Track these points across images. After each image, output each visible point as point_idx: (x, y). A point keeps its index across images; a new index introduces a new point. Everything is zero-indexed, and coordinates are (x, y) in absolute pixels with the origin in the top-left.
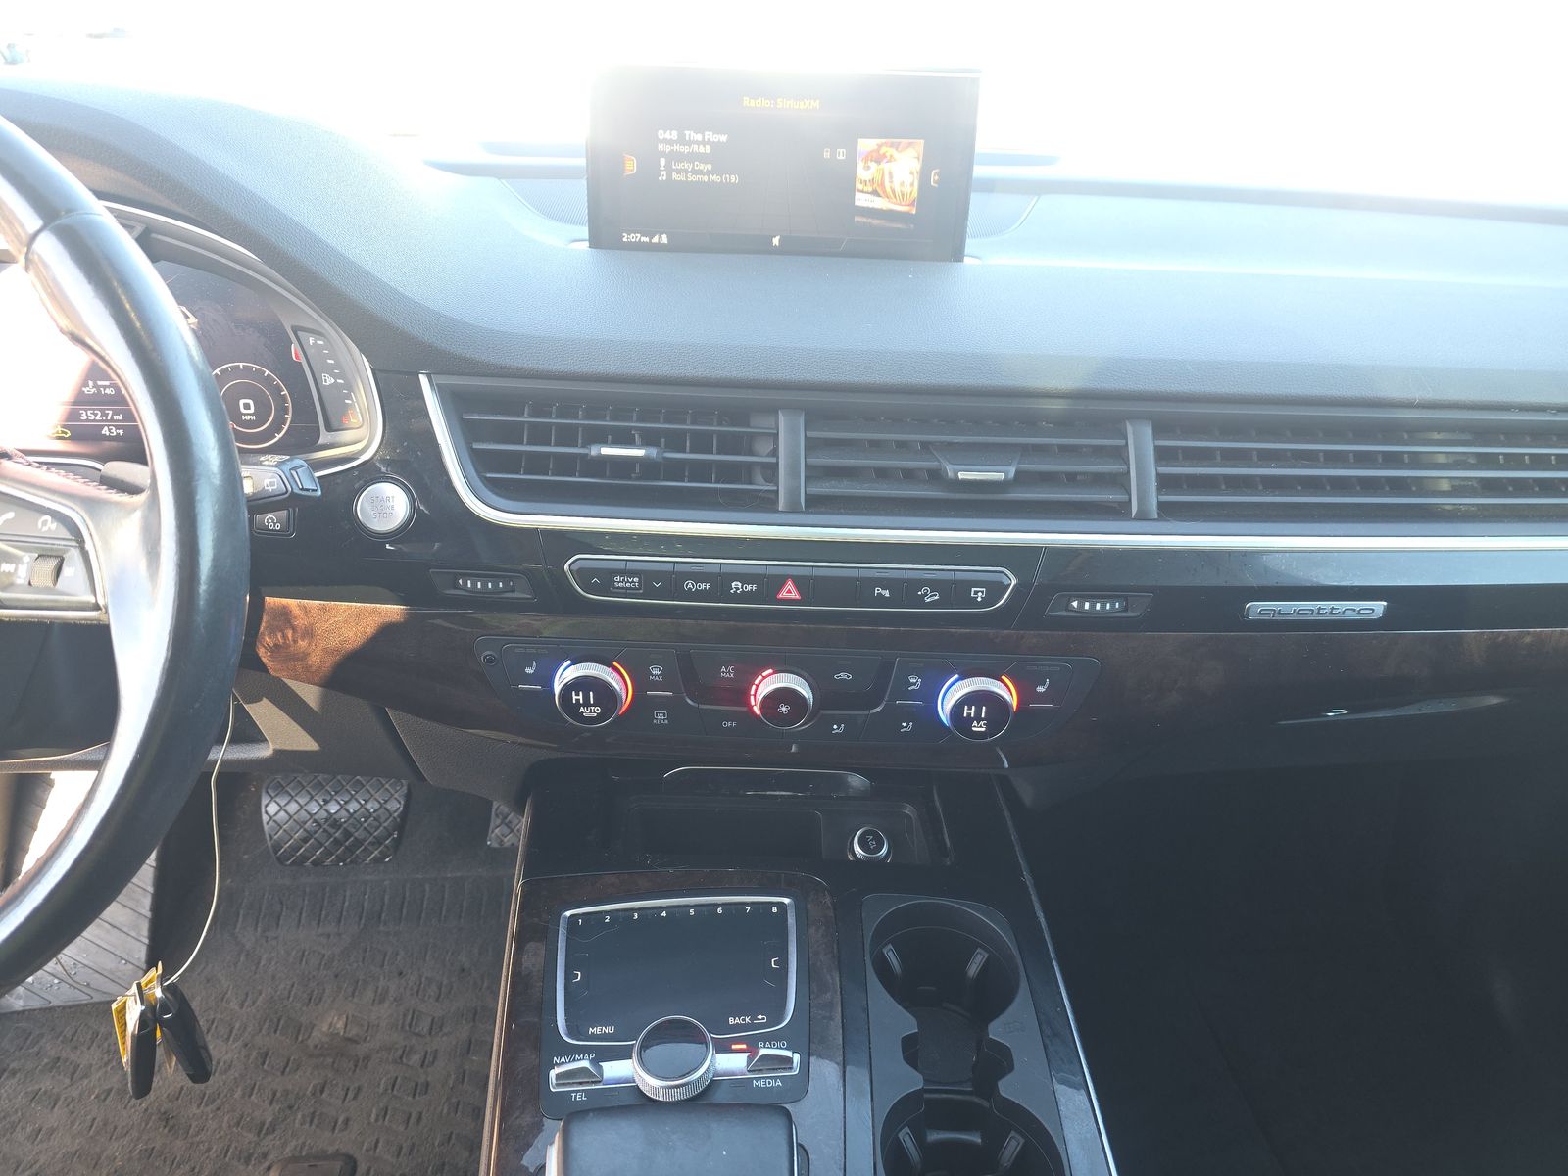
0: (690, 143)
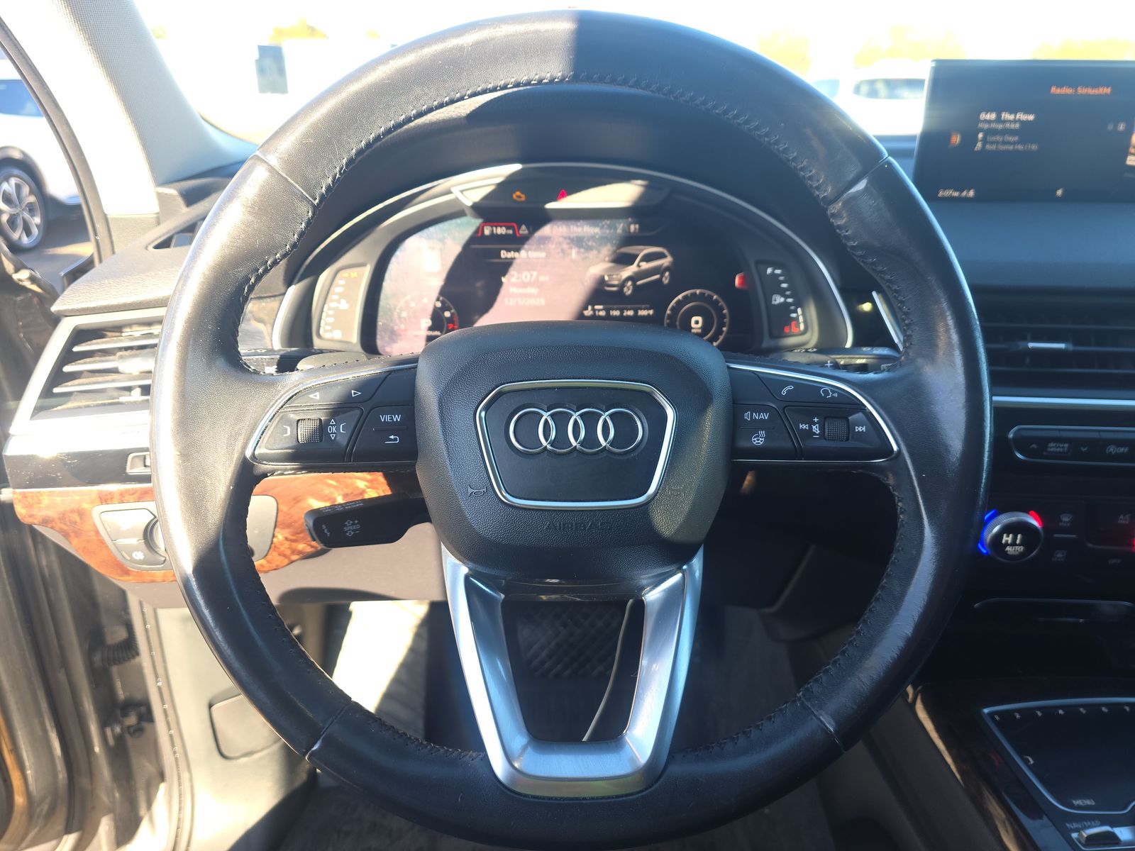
0: (1005, 122)
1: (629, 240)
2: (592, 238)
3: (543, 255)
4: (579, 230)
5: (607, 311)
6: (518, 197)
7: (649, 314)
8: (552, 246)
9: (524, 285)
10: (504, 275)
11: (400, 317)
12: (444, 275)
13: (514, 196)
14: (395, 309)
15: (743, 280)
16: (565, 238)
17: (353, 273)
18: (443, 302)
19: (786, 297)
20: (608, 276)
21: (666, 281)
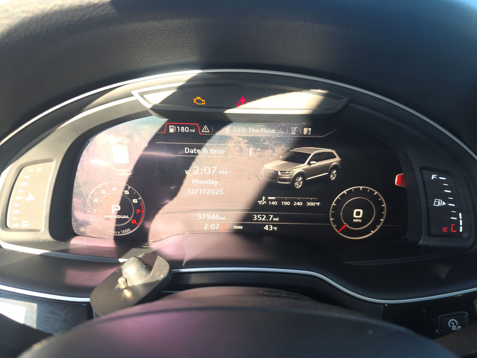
1: (302, 141)
2: (269, 138)
3: (223, 152)
4: (257, 131)
5: (279, 201)
6: (197, 101)
7: (316, 205)
8: (230, 145)
9: (204, 177)
10: (188, 169)
11: (91, 201)
12: (132, 167)
13: (195, 100)
14: (87, 195)
15: (401, 179)
16: (244, 138)
17: (40, 168)
18: (130, 191)
19: (448, 201)
20: (281, 172)
21: (333, 178)
